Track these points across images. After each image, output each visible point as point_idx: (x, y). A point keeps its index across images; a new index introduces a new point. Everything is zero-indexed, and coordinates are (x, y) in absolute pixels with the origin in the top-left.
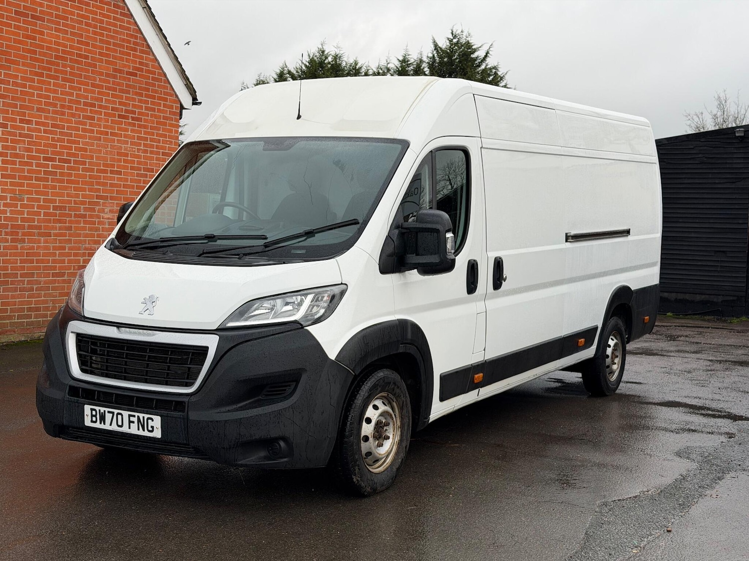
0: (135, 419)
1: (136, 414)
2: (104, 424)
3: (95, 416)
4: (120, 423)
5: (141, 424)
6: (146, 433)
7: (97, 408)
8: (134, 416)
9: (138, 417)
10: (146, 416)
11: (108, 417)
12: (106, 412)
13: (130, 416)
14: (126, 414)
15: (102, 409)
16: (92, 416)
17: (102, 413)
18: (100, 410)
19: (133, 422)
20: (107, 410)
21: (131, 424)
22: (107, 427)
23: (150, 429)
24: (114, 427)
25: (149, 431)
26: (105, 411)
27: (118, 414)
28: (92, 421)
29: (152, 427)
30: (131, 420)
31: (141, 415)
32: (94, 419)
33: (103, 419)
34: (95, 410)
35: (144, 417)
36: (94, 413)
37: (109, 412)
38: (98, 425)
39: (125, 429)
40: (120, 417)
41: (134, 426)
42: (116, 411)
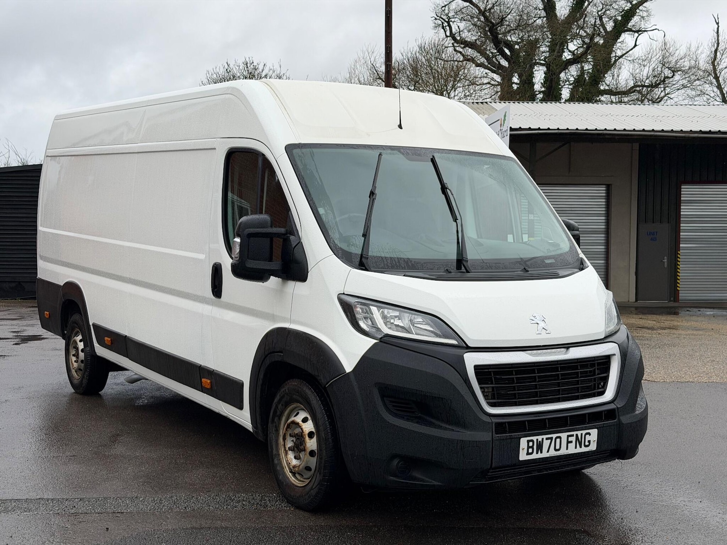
0: (573, 439)
1: (574, 433)
2: (541, 452)
3: (532, 447)
4: (558, 447)
5: (579, 442)
6: (584, 449)
7: (534, 438)
8: (572, 436)
9: (577, 435)
10: (584, 432)
11: (546, 444)
12: (545, 439)
13: (568, 436)
14: (564, 436)
15: (540, 438)
16: (529, 447)
17: (540, 441)
18: (537, 440)
19: (571, 442)
20: (545, 437)
21: (569, 444)
22: (545, 454)
23: (587, 443)
24: (552, 453)
25: (585, 446)
26: (543, 439)
27: (557, 438)
28: (528, 454)
29: (589, 442)
30: (569, 440)
31: (579, 433)
32: (530, 451)
33: (540, 447)
34: (532, 441)
35: (582, 434)
36: (531, 444)
37: (547, 439)
38: (535, 456)
39: (563, 451)
40: (558, 440)
41: (572, 446)
42: (554, 436)
